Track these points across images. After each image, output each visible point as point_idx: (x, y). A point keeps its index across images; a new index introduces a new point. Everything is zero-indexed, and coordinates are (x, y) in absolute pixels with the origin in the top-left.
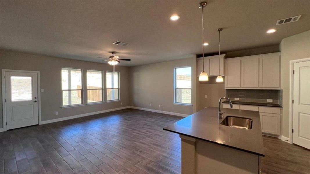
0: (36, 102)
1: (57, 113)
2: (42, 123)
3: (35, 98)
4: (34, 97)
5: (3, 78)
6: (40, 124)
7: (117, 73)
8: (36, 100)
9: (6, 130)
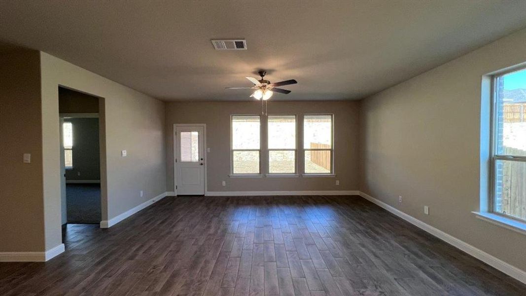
0: (202, 164)
1: (224, 183)
2: (209, 194)
3: (202, 159)
4: (200, 158)
5: (174, 134)
6: (205, 195)
7: (330, 116)
8: (202, 162)
9: (176, 195)
